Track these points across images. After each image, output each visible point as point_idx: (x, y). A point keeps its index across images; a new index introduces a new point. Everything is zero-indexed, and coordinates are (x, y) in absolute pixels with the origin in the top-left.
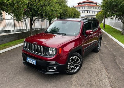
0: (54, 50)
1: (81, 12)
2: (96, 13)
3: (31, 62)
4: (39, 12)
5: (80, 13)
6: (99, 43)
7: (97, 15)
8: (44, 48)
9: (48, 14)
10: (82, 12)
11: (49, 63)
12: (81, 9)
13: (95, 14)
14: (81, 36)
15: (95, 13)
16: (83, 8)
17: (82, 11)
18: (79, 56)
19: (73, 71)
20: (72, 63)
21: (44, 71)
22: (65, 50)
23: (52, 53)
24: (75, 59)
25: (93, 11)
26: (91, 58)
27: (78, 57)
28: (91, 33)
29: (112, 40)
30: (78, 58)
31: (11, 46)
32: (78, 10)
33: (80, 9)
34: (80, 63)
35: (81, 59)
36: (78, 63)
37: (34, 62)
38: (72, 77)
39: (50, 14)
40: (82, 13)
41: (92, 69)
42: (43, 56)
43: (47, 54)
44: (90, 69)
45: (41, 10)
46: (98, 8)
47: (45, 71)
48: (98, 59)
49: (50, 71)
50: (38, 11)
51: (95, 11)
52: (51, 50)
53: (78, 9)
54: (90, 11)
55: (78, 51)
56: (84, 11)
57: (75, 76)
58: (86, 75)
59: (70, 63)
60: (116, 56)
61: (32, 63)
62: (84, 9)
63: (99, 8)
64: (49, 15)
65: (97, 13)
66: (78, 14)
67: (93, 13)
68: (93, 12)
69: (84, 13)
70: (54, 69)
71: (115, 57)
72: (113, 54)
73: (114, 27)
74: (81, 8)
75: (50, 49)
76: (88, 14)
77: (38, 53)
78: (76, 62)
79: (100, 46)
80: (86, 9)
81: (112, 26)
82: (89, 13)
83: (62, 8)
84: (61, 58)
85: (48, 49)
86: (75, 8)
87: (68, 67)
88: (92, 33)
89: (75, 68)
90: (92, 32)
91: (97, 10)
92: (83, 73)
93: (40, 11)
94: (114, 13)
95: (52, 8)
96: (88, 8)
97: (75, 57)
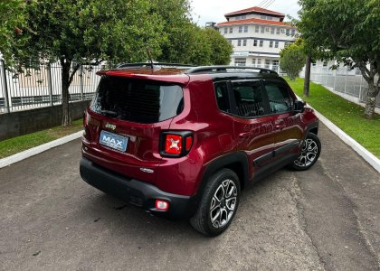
1: (235, 43)
2: (282, 45)
4: (88, 41)
5: (231, 47)
7: (283, 51)
9: (121, 48)
10: (239, 42)
12: (236, 34)
13: (278, 51)
15: (276, 46)
16: (240, 31)
17: (239, 39)
25: (271, 40)
29: (336, 137)
32: (227, 36)
33: (231, 32)
39: (127, 47)
40: (239, 45)
45: (92, 34)
46: (288, 30)
50: (80, 37)
51: (277, 41)
53: (226, 32)
54: (262, 40)
56: (245, 39)
60: (356, 207)
62: (243, 35)
63: (290, 32)
64: (122, 52)
65: (283, 48)
66: (225, 48)
67: (271, 46)
68: (271, 43)
69: (245, 45)
71: (356, 214)
72: (345, 198)
73: (336, 93)
74: (236, 31)
76: (258, 49)
80: (251, 32)
81: (331, 89)
82: (261, 45)
83: (173, 29)
86: (216, 28)
91: (283, 36)
93: (91, 39)
94: (342, 49)
95: (134, 28)
96: (257, 31)
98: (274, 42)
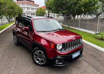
33: (19, 5)
51: (34, 8)
62: (23, 6)
67: (32, 10)
69: (24, 9)
96: (27, 5)
98: (28, 8)
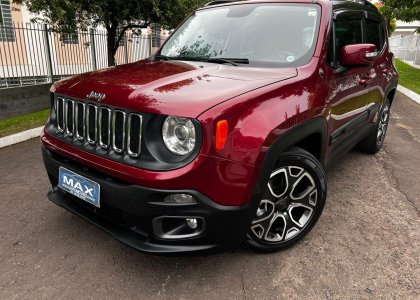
0: (186, 129)
3: (77, 194)
6: (384, 116)
8: (135, 120)
11: (162, 197)
14: (321, 71)
18: (314, 166)
19: (279, 238)
20: (275, 200)
21: (141, 239)
22: (245, 134)
23: (179, 146)
24: (292, 180)
26: (351, 175)
27: (308, 169)
28: (368, 55)
30: (306, 174)
31: (28, 128)
34: (313, 196)
35: (322, 181)
36: (305, 201)
37: (89, 191)
38: (275, 264)
41: (362, 227)
42: (134, 162)
43: (152, 149)
44: (354, 225)
47: (144, 239)
48: (384, 180)
49: (167, 236)
52: (170, 134)
55: (304, 144)
57: (290, 260)
58: (340, 254)
59: (266, 201)
61: (83, 197)
70: (189, 230)
75: (166, 124)
77: (122, 154)
78: (294, 195)
79: (386, 126)
84: (224, 176)
85: (156, 125)
87: (257, 218)
88: (372, 54)
89: (291, 225)
90: (371, 50)
92: (326, 245)
97: (295, 171)
